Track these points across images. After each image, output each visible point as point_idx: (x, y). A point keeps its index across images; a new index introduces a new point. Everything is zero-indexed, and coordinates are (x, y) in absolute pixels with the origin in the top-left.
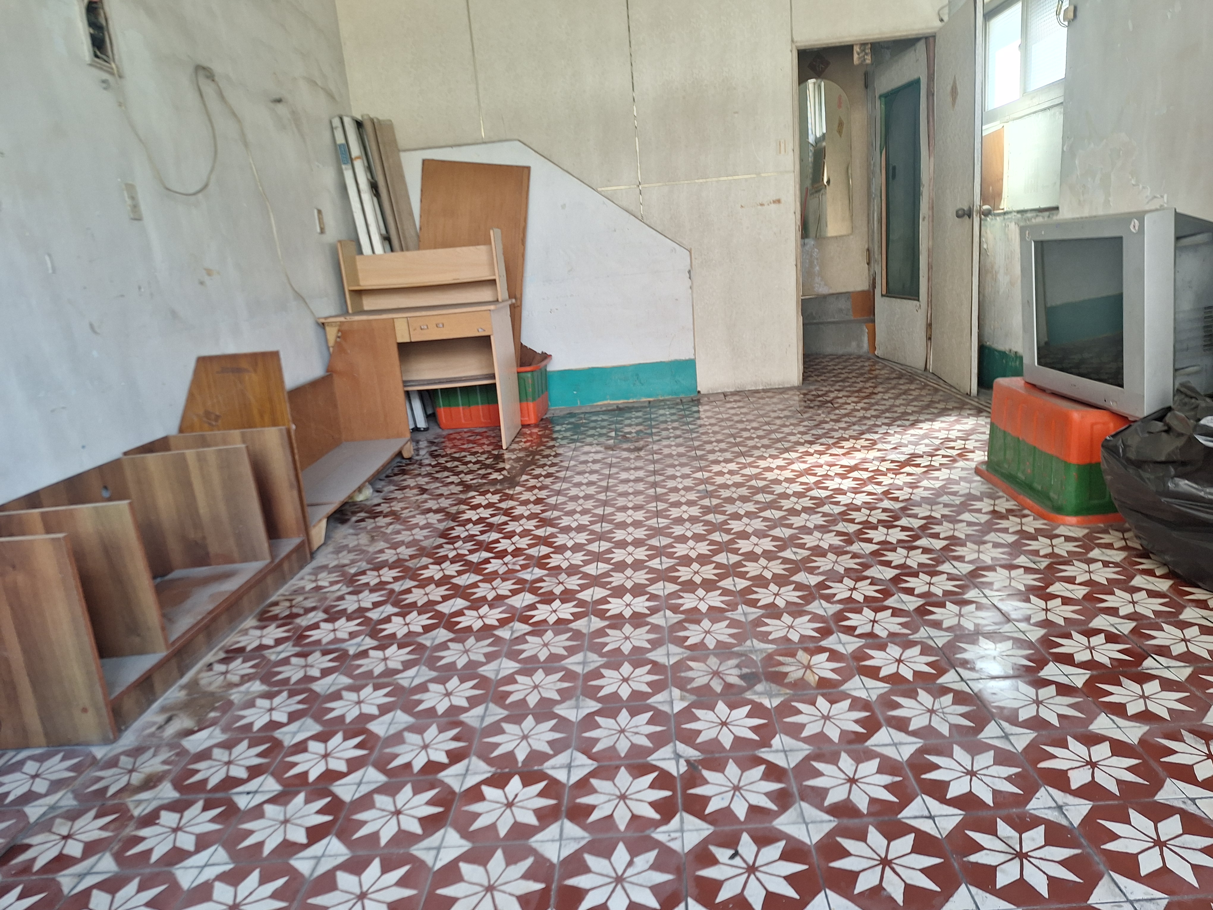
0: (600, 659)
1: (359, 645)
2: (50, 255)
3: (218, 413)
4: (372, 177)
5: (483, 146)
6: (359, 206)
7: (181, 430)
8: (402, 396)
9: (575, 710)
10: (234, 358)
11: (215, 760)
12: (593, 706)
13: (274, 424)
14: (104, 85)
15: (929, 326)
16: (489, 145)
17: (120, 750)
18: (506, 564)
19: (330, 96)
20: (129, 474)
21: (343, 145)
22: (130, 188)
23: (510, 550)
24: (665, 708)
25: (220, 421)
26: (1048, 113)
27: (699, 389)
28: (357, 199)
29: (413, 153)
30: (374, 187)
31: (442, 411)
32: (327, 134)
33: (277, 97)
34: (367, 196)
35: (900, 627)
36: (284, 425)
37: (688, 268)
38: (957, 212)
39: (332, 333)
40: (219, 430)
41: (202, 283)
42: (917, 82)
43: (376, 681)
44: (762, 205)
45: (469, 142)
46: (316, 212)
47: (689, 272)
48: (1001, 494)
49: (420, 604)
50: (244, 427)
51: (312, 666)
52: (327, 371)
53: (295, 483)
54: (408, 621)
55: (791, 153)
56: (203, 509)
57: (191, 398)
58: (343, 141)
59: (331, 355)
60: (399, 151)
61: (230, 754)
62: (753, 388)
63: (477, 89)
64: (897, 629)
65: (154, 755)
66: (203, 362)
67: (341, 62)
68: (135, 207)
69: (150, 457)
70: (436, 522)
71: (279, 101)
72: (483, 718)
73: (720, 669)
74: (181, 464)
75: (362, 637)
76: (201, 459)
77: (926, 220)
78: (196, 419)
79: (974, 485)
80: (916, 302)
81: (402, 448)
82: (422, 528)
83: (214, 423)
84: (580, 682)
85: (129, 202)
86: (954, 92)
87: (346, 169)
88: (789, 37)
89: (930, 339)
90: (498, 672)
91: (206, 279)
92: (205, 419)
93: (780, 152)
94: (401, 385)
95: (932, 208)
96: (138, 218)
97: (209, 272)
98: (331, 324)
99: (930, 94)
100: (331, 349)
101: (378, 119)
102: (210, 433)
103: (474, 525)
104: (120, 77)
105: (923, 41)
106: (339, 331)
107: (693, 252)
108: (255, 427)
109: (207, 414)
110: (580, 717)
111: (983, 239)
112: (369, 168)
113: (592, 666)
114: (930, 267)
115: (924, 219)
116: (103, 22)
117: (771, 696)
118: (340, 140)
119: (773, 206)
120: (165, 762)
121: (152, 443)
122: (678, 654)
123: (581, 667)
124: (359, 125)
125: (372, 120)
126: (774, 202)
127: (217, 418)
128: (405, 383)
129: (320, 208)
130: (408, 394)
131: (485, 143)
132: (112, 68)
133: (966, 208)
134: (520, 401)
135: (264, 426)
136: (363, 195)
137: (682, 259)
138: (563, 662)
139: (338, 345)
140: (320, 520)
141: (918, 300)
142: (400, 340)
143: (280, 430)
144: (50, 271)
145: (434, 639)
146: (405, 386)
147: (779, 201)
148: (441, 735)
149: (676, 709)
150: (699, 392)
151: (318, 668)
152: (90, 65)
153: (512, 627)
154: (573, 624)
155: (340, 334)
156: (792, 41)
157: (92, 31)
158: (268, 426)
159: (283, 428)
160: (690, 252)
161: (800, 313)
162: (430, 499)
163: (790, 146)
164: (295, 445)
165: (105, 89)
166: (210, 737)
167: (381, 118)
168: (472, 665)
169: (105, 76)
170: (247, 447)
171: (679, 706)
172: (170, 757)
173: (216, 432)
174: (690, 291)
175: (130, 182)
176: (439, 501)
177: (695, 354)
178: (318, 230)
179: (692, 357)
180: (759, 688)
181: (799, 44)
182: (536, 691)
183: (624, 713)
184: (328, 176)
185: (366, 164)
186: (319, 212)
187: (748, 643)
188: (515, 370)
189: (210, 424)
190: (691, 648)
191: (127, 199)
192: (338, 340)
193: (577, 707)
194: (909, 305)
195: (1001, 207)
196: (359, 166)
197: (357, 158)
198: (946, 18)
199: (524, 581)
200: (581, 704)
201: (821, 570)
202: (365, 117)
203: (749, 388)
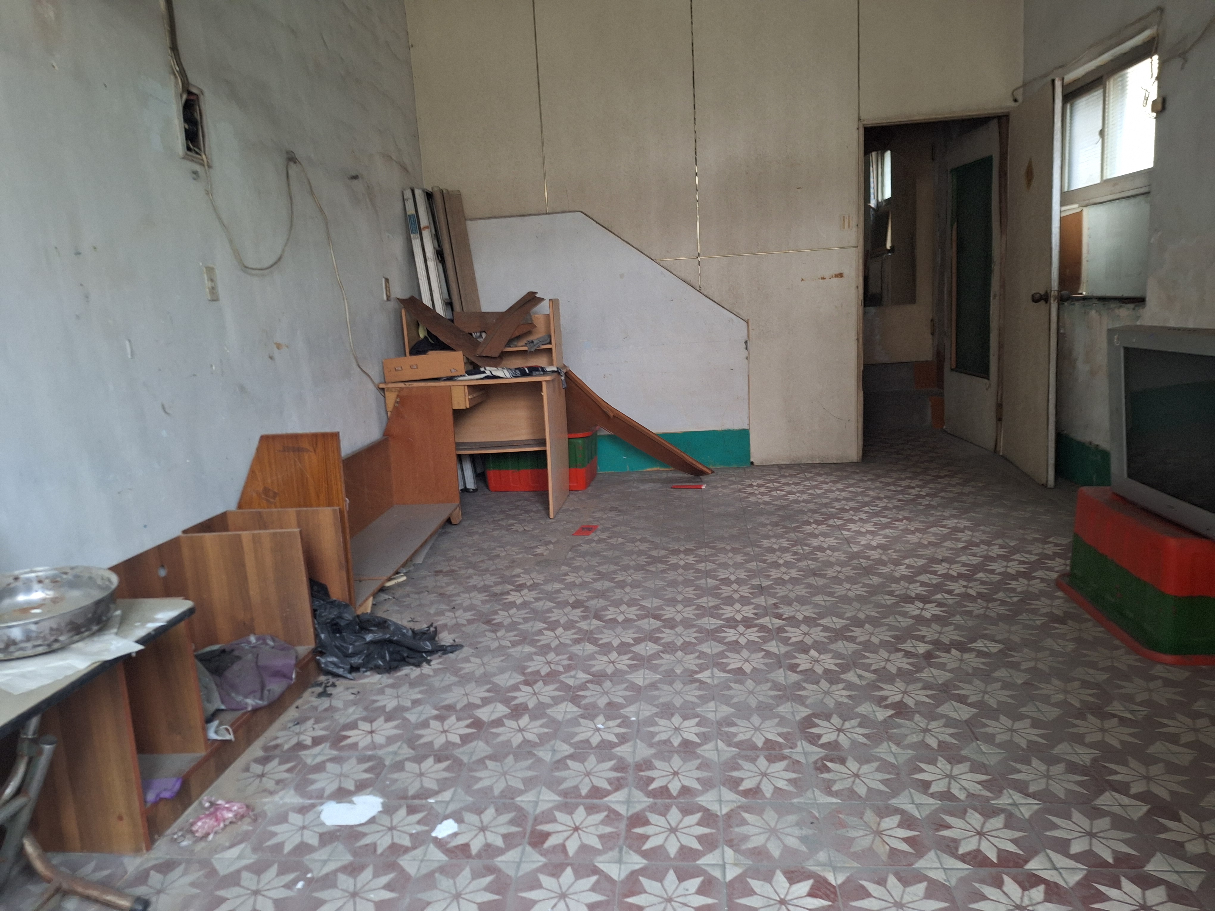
0: (646, 799)
1: (395, 753)
2: (130, 341)
3: (276, 491)
4: (439, 245)
5: (547, 216)
6: (424, 273)
7: (240, 506)
8: (454, 459)
9: (618, 865)
10: (295, 437)
11: (243, 887)
12: (637, 862)
13: (329, 504)
14: (194, 176)
15: (999, 406)
16: (552, 215)
17: (150, 864)
18: (549, 663)
19: (404, 169)
20: (186, 552)
21: (413, 215)
22: (210, 270)
23: (553, 645)
24: (717, 873)
25: (277, 499)
26: (1132, 201)
27: (752, 460)
28: (424, 267)
29: (479, 221)
30: (440, 255)
31: (492, 474)
32: (399, 205)
33: (354, 174)
34: (432, 264)
35: (979, 787)
36: (338, 505)
37: (746, 338)
38: (1033, 296)
39: (391, 398)
40: (276, 507)
41: (271, 358)
42: (989, 159)
43: (410, 802)
44: (823, 278)
45: (533, 212)
46: (383, 280)
47: (746, 342)
48: (1087, 616)
49: (459, 706)
50: (300, 506)
51: (347, 776)
52: (384, 435)
53: (343, 562)
54: (446, 728)
55: (855, 229)
56: (254, 592)
57: (252, 474)
58: (414, 212)
59: (389, 419)
60: (466, 219)
61: (258, 882)
62: (809, 462)
63: (543, 163)
64: (976, 789)
65: (183, 875)
66: (265, 439)
67: (416, 136)
68: (213, 290)
69: (208, 536)
70: (479, 603)
71: (355, 177)
72: (519, 864)
73: (779, 827)
74: (237, 545)
75: (399, 744)
76: (256, 540)
77: (997, 298)
78: (255, 495)
79: (1057, 602)
80: (986, 380)
81: (451, 514)
82: (466, 610)
83: (272, 500)
84: (623, 825)
85: (208, 284)
86: (1029, 174)
87: (415, 238)
88: (856, 115)
89: (999, 419)
90: (536, 803)
91: (276, 353)
92: (263, 496)
93: (844, 228)
94: (454, 449)
95: (1003, 286)
96: (214, 297)
97: (279, 346)
98: (390, 390)
99: (1003, 174)
100: (389, 413)
101: (448, 191)
102: (268, 510)
103: (518, 610)
104: (210, 167)
105: (995, 121)
106: (398, 396)
107: (750, 323)
108: (311, 506)
109: (266, 491)
110: (623, 875)
111: (1061, 324)
112: (437, 237)
113: (638, 808)
114: (1001, 346)
115: (995, 296)
116: (199, 118)
117: (835, 870)
118: (411, 211)
119: (835, 280)
120: (193, 884)
121: (211, 520)
122: (732, 801)
123: (625, 807)
124: (429, 196)
125: (442, 192)
126: (836, 276)
127: (275, 495)
128: (458, 445)
129: (386, 276)
130: (460, 458)
131: (549, 213)
132: (203, 160)
133: (1042, 293)
134: (570, 466)
135: (319, 506)
136: (428, 263)
137: (739, 330)
138: (606, 799)
139: (396, 409)
140: (367, 599)
141: (988, 379)
142: (456, 407)
143: (334, 511)
144: (129, 356)
145: (471, 754)
146: (457, 449)
147: (841, 275)
148: (475, 882)
149: (730, 876)
150: (752, 463)
151: (353, 779)
152: (183, 158)
153: (553, 746)
154: (618, 749)
155: (398, 400)
156: (859, 119)
157: (187, 127)
158: (323, 506)
159: (337, 508)
160: (747, 322)
161: (861, 388)
162: (475, 575)
163: (854, 222)
164: (347, 525)
165: (195, 179)
166: (240, 857)
167: (449, 189)
168: (510, 793)
169: (197, 167)
170: (301, 532)
171: (731, 873)
172: (198, 878)
173: (274, 510)
174: (746, 361)
175: (211, 266)
176: (484, 577)
177: (749, 425)
178: (385, 298)
179: (746, 427)
180: (822, 856)
181: (865, 123)
182: (576, 834)
183: (671, 876)
184: (397, 246)
185: (434, 232)
186: (387, 280)
187: (809, 794)
188: (566, 436)
189: (268, 501)
190: (746, 793)
191: (206, 282)
192: (397, 405)
193: (620, 861)
194: (979, 383)
195: (1080, 292)
196: (427, 236)
197: (425, 228)
198: (1020, 98)
199: (568, 687)
200: (625, 858)
201: (889, 701)
202: (435, 189)
203: (805, 461)
